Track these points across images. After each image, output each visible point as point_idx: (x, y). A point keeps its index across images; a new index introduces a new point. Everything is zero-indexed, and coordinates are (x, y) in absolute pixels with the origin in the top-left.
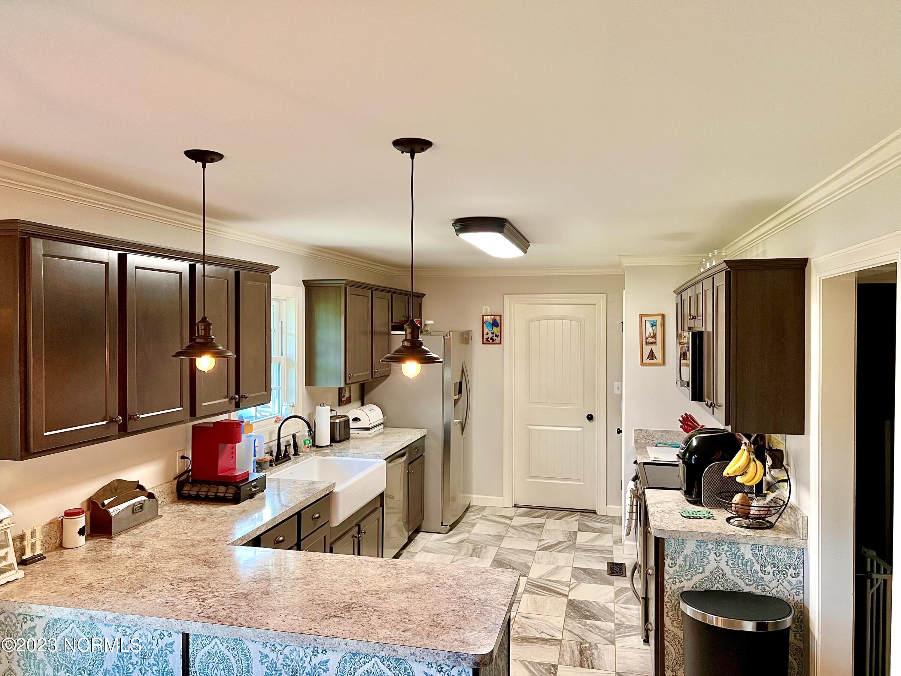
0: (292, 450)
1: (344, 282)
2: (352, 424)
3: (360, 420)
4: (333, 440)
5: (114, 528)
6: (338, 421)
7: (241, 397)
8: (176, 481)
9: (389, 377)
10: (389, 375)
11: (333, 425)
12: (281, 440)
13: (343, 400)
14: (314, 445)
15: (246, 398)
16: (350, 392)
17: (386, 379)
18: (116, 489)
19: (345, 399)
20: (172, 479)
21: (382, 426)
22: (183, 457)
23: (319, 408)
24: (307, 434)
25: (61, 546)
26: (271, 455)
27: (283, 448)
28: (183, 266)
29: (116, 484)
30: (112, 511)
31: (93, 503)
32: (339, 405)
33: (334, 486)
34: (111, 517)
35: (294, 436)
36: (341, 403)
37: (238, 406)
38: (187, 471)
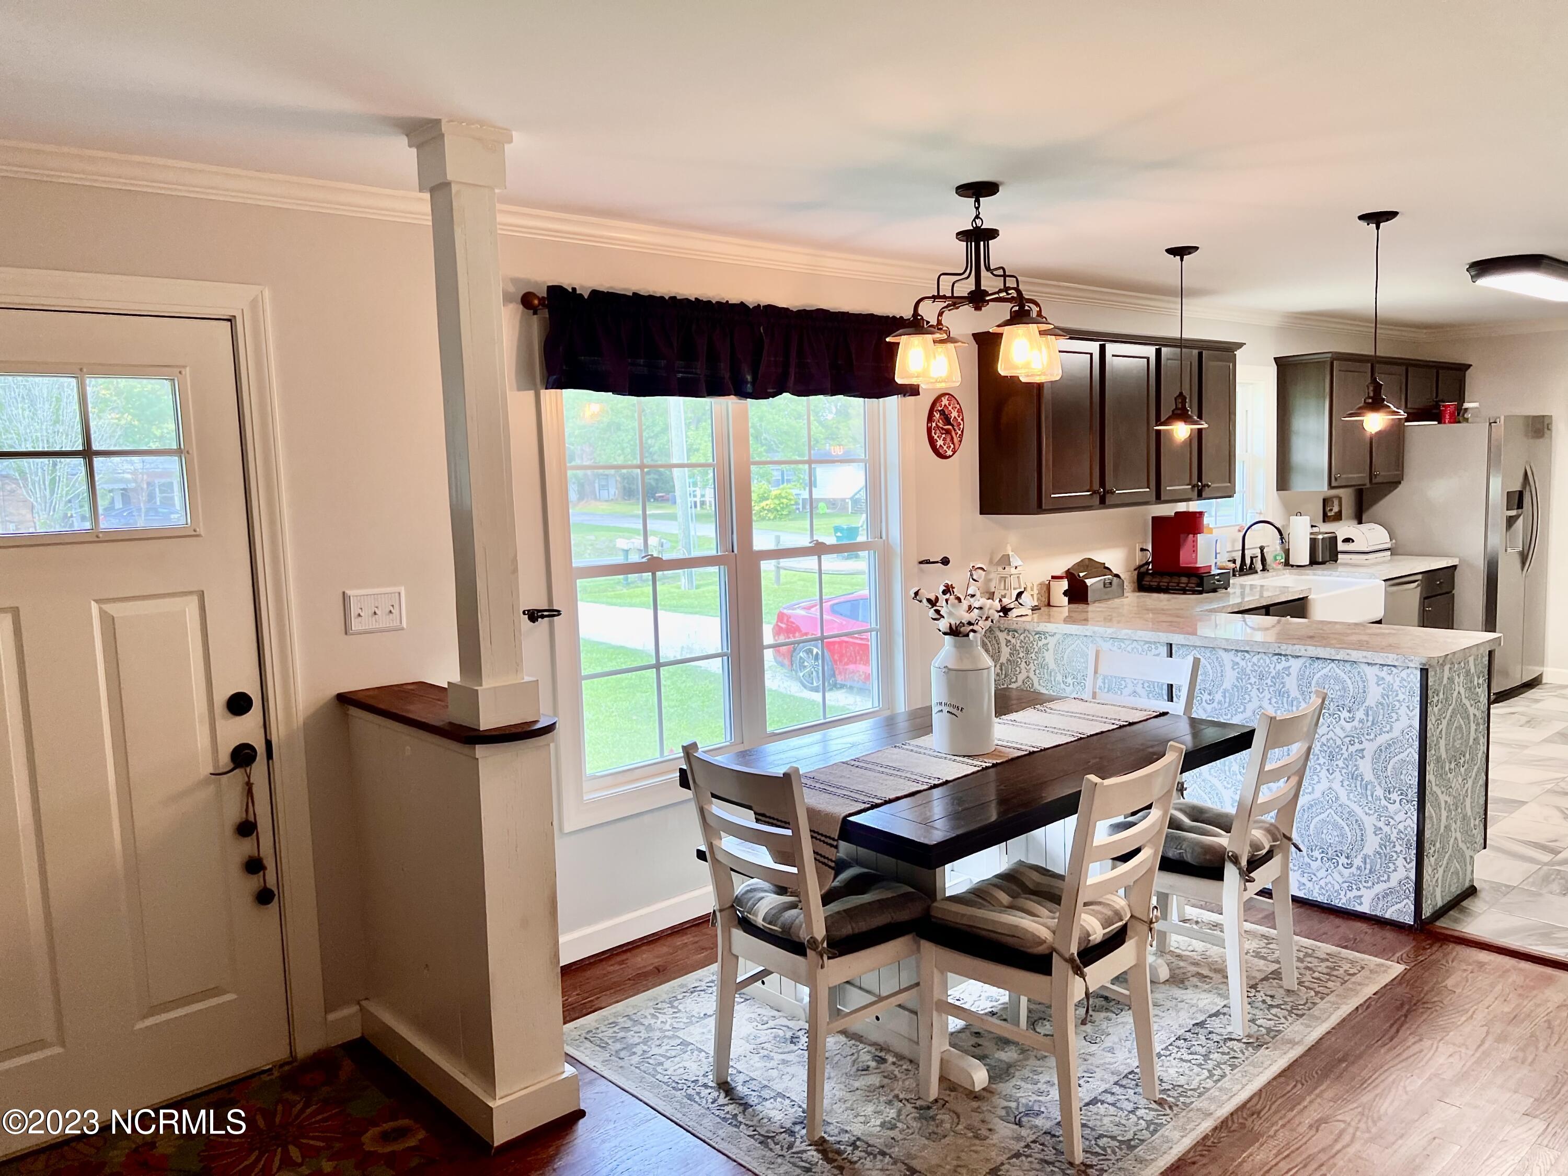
0: (1259, 566)
1: (1330, 355)
2: (1341, 547)
3: (1353, 541)
4: (1313, 562)
5: (1090, 597)
6: (1320, 537)
7: (1204, 486)
8: (1136, 572)
9: (1400, 486)
10: (1400, 483)
11: (1313, 542)
12: (1246, 552)
13: (1329, 514)
14: (1287, 563)
15: (1209, 486)
16: (1340, 505)
17: (1396, 488)
18: (1087, 566)
19: (1332, 513)
20: (1132, 569)
21: (1389, 553)
22: (1142, 550)
23: (1293, 519)
24: (1278, 547)
25: (1049, 605)
26: (1234, 562)
27: (1248, 561)
28: (1150, 351)
29: (1087, 561)
30: (1089, 582)
31: (1072, 574)
32: (1324, 521)
33: (1310, 592)
34: (1087, 586)
35: (1262, 549)
36: (1326, 518)
37: (1200, 496)
38: (1147, 563)
